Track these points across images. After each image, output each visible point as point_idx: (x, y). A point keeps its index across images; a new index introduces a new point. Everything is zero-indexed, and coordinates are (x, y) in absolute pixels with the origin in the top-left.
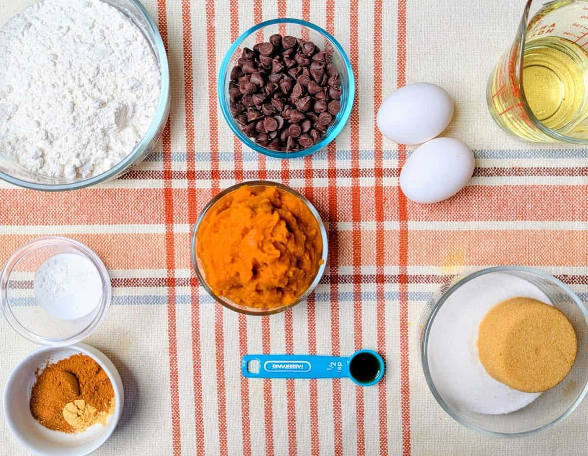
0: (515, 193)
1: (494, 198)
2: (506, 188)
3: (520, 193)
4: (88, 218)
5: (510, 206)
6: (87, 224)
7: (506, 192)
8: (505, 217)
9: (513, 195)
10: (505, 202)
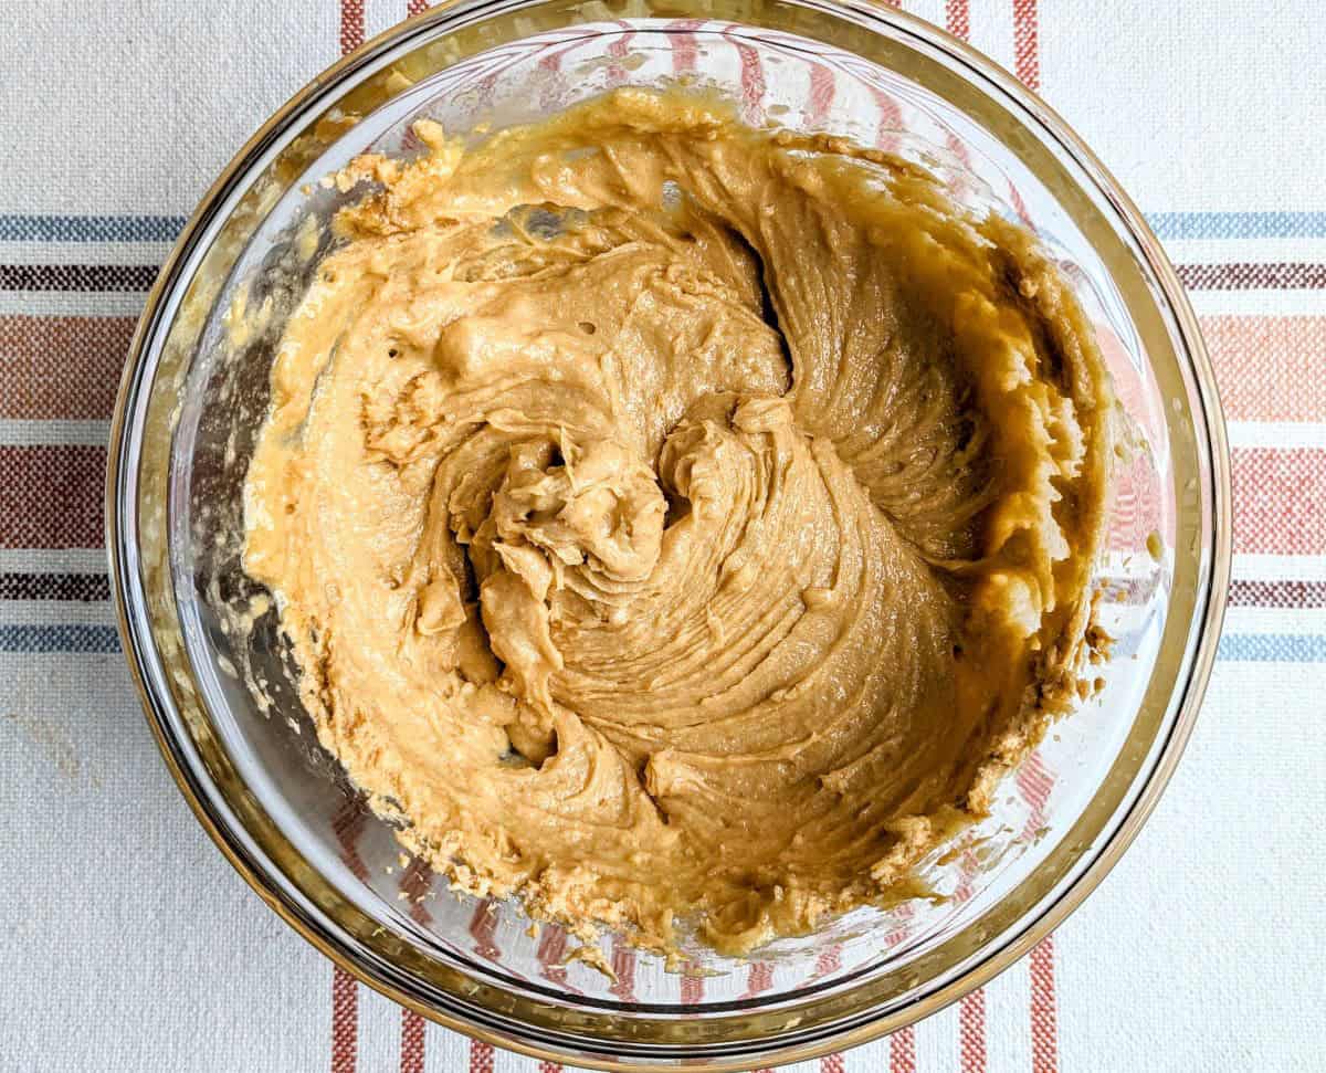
0: (31, 526)
1: (92, 511)
2: (55, 541)
3: (17, 526)
4: (1270, 467)
5: (47, 489)
6: (1274, 451)
7: (56, 530)
8: (62, 458)
9: (38, 520)
10: (61, 499)
